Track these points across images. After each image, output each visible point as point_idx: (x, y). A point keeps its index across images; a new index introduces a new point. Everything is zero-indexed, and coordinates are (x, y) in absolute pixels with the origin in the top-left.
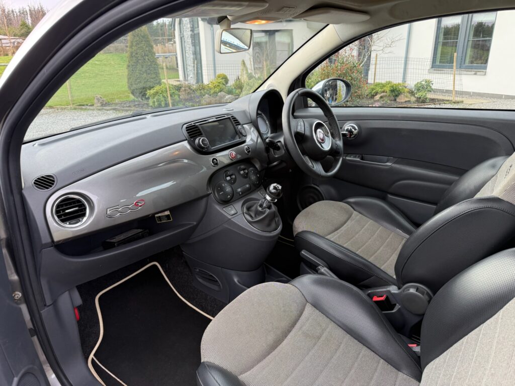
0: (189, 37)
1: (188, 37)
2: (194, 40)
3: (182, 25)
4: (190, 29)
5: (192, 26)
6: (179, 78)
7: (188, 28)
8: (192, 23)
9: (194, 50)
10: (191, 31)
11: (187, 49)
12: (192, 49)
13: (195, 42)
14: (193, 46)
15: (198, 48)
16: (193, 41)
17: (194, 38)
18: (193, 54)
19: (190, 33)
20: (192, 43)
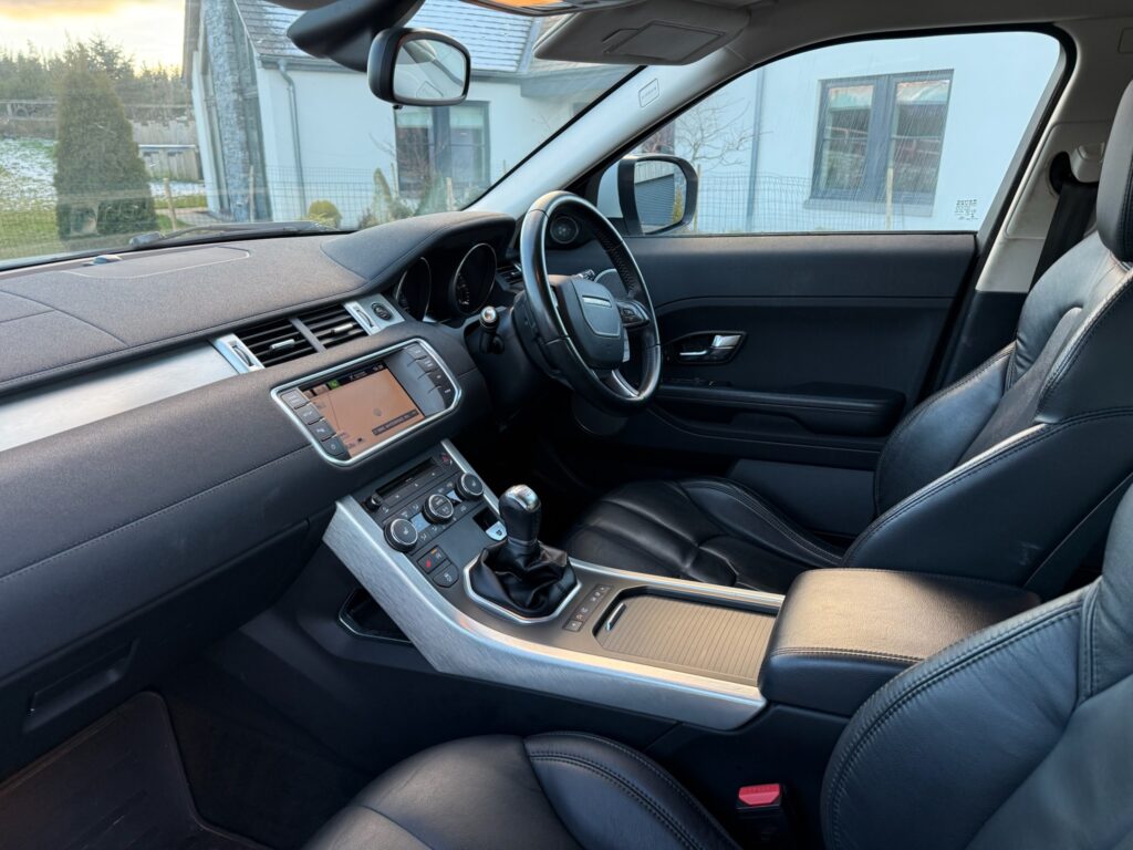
0: (231, 106)
1: (227, 107)
2: (245, 116)
3: (209, 77)
4: (231, 88)
5: (237, 80)
7: (227, 85)
8: (236, 72)
9: (244, 138)
10: (234, 91)
11: (227, 135)
15: (255, 133)
17: (244, 110)
18: (243, 149)
19: (233, 97)
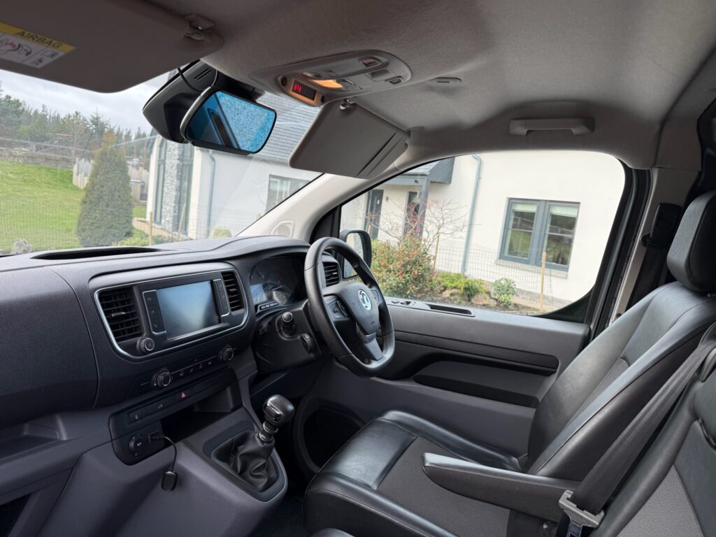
0: (175, 167)
1: (172, 167)
2: (182, 173)
3: (163, 148)
4: (177, 157)
5: (181, 153)
6: (145, 217)
7: (174, 156)
8: (182, 149)
9: (179, 185)
10: (178, 159)
11: (168, 181)
12: (176, 182)
13: (181, 176)
14: (178, 179)
15: (186, 184)
16: (180, 174)
17: (182, 169)
18: (176, 190)
19: (176, 162)
20: (177, 175)
